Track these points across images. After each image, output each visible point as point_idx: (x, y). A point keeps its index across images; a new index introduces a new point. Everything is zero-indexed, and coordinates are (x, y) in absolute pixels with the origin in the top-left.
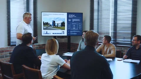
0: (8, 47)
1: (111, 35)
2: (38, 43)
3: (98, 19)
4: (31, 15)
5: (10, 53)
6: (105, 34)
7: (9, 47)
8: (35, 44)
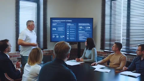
0: (16, 52)
1: (122, 42)
2: (47, 49)
3: (111, 24)
4: (33, 22)
5: (18, 59)
6: (116, 41)
7: (18, 52)
8: (44, 50)
